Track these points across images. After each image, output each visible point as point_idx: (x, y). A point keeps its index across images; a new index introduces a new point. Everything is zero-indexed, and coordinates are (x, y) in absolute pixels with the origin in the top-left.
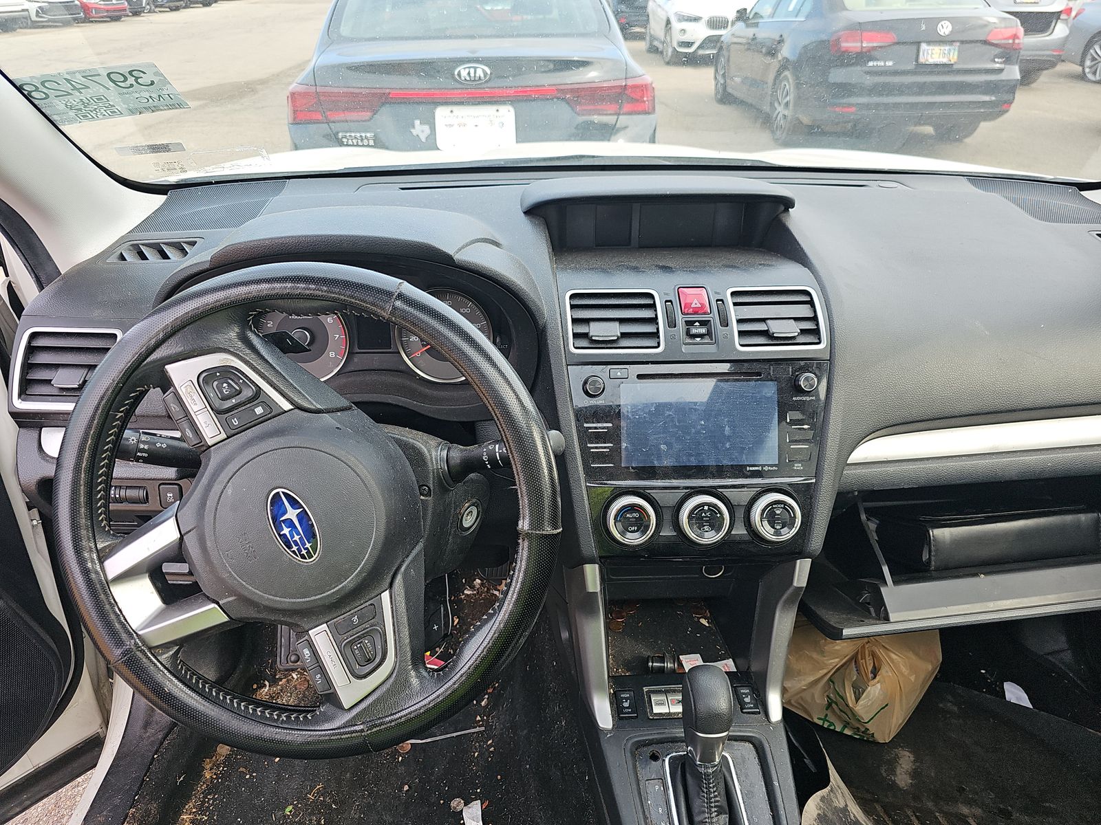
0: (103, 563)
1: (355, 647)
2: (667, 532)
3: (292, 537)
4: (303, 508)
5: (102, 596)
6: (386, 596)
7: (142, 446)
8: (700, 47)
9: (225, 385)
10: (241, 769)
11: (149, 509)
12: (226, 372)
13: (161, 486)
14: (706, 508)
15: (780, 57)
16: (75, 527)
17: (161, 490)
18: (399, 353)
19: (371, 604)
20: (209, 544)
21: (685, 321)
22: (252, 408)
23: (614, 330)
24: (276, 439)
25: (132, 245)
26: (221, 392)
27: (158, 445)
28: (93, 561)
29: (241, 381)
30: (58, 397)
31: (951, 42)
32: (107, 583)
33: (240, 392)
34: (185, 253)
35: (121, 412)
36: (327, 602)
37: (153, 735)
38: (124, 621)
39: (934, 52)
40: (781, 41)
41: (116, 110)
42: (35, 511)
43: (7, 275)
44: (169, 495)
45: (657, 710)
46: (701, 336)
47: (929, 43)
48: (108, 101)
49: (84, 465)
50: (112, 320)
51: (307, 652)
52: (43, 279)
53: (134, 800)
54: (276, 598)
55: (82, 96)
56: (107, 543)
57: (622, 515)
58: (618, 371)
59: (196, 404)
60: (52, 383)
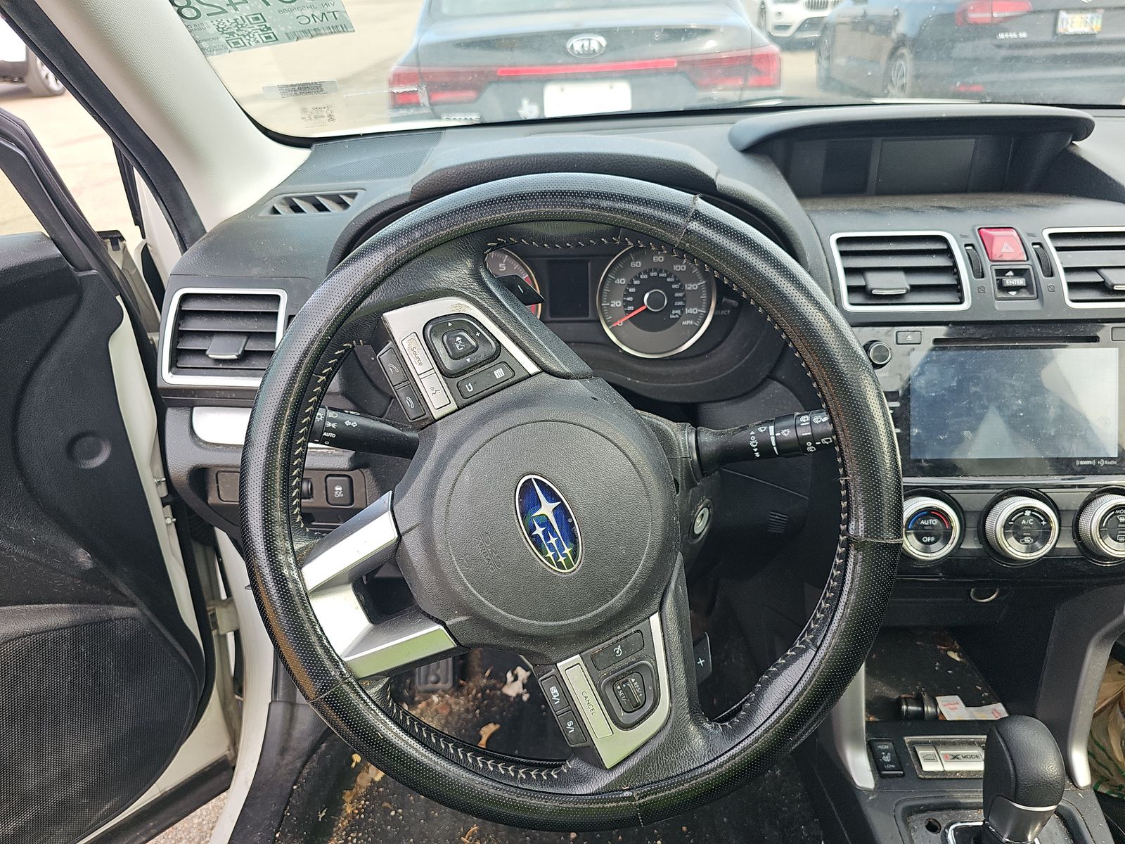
0: (301, 569)
1: (619, 687)
2: (971, 545)
3: (547, 538)
4: (560, 500)
5: (301, 612)
6: (655, 619)
7: (329, 424)
8: (800, 29)
9: (458, 339)
10: (386, 804)
11: (313, 505)
12: (459, 322)
13: (329, 478)
14: (1028, 513)
15: (894, 35)
16: (267, 522)
17: (328, 483)
18: (599, 321)
19: (637, 631)
20: (439, 547)
21: (996, 270)
22: (491, 369)
23: (900, 283)
24: (523, 410)
25: (285, 198)
26: (453, 349)
27: (348, 423)
28: (289, 567)
29: (478, 334)
30: (214, 371)
31: (1094, 9)
32: (306, 594)
33: (477, 349)
34: (345, 205)
35: (324, 375)
36: (588, 627)
37: (292, 762)
38: (327, 644)
39: (1074, 20)
40: (897, 17)
41: (272, 35)
42: (168, 507)
43: (144, 237)
44: (337, 489)
45: (927, 767)
46: (1017, 288)
47: (1068, 10)
48: (265, 21)
49: (281, 442)
50: (274, 279)
51: (554, 691)
52: (186, 238)
53: (276, 838)
54: (523, 620)
55: (237, 14)
56: (304, 544)
57: (915, 521)
58: (908, 333)
59: (421, 364)
60: (207, 353)
